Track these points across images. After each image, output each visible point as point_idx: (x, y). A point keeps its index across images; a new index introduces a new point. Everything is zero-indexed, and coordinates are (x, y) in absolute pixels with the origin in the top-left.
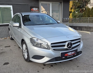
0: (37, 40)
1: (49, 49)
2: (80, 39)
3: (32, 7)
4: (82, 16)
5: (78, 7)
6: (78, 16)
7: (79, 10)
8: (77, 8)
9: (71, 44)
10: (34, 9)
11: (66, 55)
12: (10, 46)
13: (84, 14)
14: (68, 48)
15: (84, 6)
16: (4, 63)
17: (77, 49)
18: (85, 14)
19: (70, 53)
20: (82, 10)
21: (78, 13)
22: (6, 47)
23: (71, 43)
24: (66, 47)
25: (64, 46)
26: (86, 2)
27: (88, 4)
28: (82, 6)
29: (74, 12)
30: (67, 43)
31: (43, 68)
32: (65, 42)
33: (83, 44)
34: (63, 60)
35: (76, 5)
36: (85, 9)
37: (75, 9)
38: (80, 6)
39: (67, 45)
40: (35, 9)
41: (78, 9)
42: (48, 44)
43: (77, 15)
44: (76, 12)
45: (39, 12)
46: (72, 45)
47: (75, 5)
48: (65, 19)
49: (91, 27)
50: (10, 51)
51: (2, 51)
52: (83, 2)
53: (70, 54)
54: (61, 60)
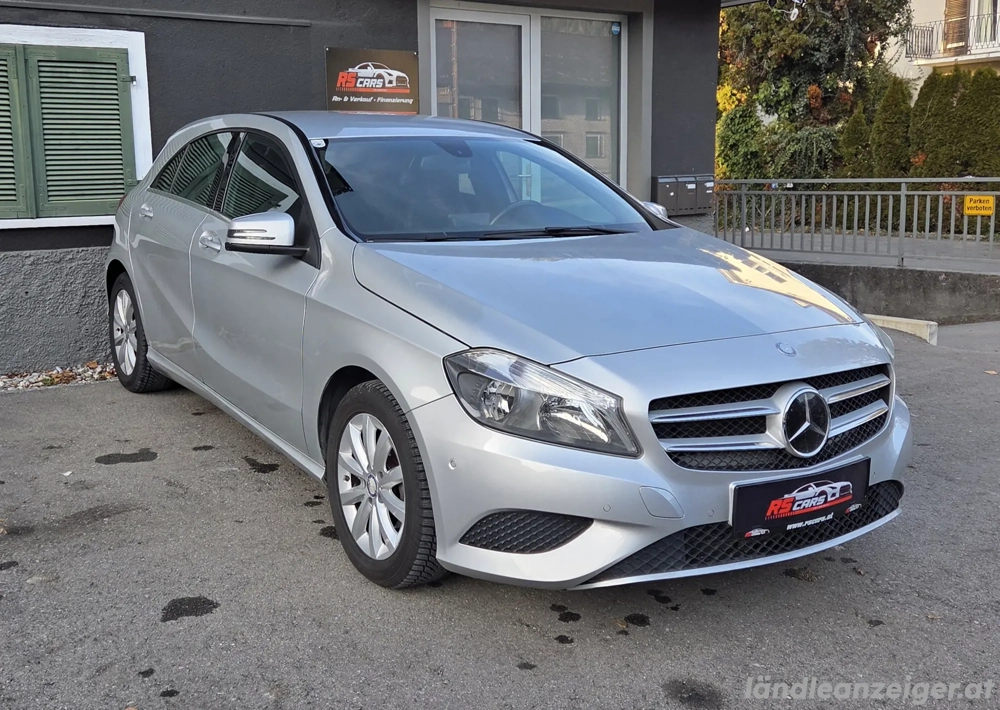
0: (517, 369)
1: (635, 456)
2: (882, 369)
3: (341, 58)
4: (832, 162)
5: (787, 65)
6: (783, 160)
7: (794, 95)
8: (778, 74)
9: (821, 414)
10: (369, 75)
11: (774, 508)
12: (146, 455)
13: (849, 143)
14: (796, 443)
15: (841, 53)
16: (165, 602)
17: (868, 462)
18: (855, 136)
19: (813, 490)
20: (826, 100)
21: (785, 128)
22: (108, 460)
23: (817, 403)
24: (774, 438)
25: (758, 425)
26: (869, 11)
27: (883, 38)
28: (820, 58)
29: (746, 114)
30: (782, 404)
31: (562, 639)
32: (766, 391)
33: (907, 425)
34: (750, 555)
35: (767, 45)
36: (860, 85)
37: (755, 82)
38: (809, 50)
39: (781, 418)
40: (371, 71)
41: (785, 88)
42: (628, 408)
43: (774, 150)
44: (769, 120)
45: (416, 108)
46: (824, 426)
47: (758, 40)
48: (679, 187)
49: (935, 276)
50: (171, 496)
51: (85, 493)
52: (836, 18)
53: (808, 498)
54: (737, 557)
